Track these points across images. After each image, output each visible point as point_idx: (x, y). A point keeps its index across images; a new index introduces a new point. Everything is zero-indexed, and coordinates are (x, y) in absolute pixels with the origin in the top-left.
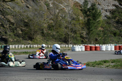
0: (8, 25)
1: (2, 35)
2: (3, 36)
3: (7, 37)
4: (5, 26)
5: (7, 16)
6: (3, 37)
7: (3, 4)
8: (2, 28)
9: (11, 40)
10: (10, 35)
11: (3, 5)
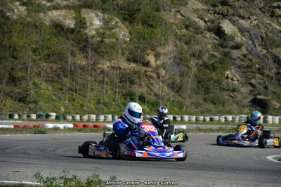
0: (275, 70)
1: (256, 93)
2: (259, 94)
3: (267, 98)
4: (267, 72)
5: (274, 50)
6: (259, 97)
7: (269, 22)
8: (258, 76)
9: (275, 105)
10: (274, 93)
11: (269, 24)
